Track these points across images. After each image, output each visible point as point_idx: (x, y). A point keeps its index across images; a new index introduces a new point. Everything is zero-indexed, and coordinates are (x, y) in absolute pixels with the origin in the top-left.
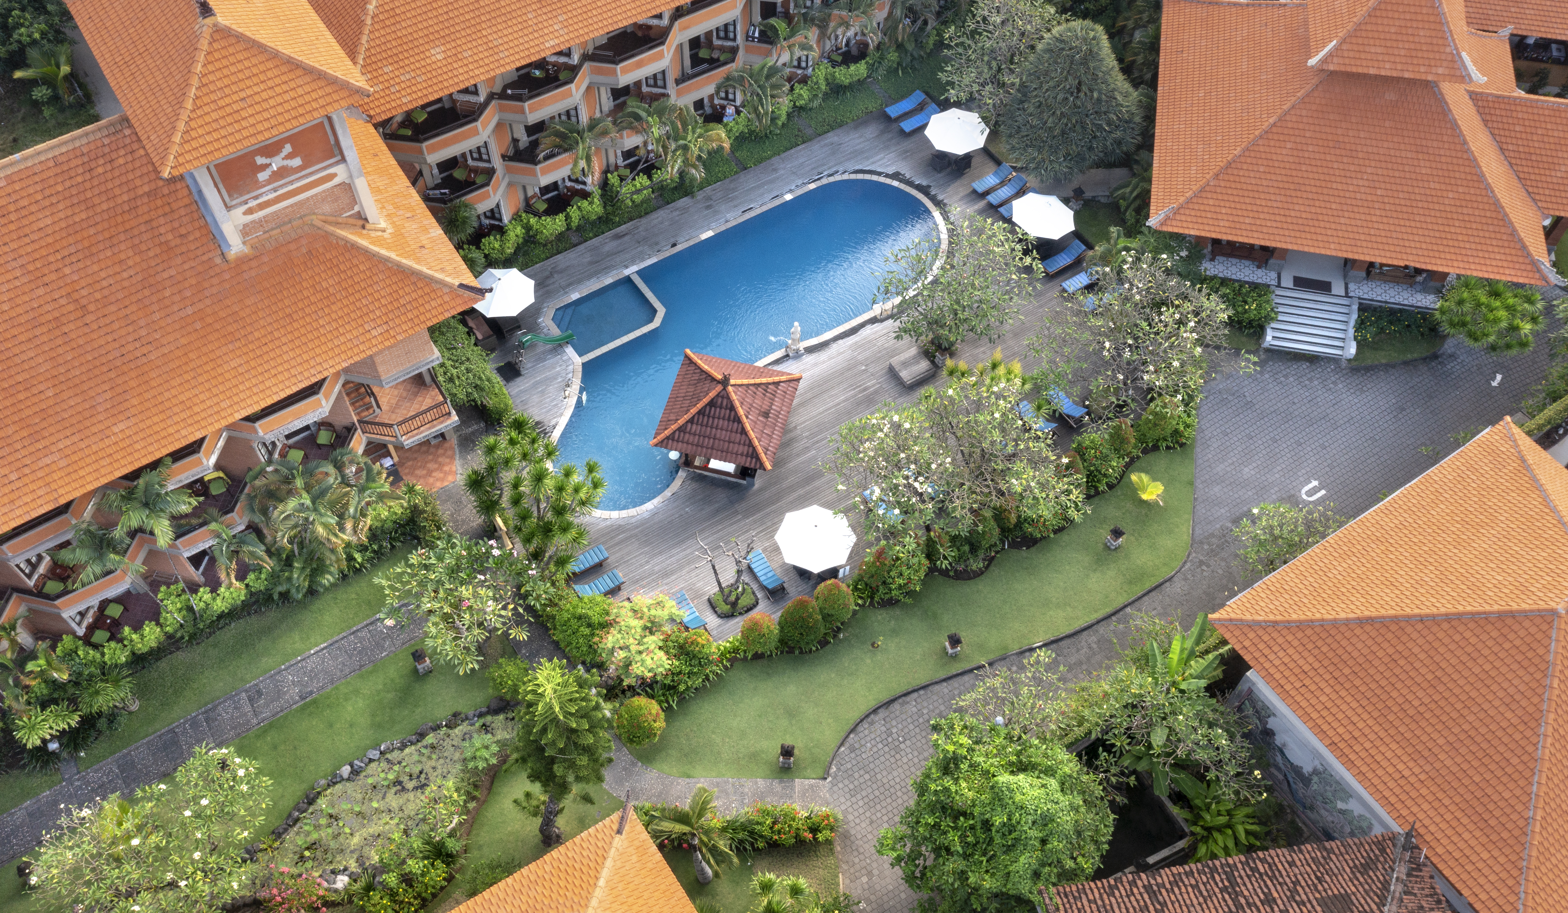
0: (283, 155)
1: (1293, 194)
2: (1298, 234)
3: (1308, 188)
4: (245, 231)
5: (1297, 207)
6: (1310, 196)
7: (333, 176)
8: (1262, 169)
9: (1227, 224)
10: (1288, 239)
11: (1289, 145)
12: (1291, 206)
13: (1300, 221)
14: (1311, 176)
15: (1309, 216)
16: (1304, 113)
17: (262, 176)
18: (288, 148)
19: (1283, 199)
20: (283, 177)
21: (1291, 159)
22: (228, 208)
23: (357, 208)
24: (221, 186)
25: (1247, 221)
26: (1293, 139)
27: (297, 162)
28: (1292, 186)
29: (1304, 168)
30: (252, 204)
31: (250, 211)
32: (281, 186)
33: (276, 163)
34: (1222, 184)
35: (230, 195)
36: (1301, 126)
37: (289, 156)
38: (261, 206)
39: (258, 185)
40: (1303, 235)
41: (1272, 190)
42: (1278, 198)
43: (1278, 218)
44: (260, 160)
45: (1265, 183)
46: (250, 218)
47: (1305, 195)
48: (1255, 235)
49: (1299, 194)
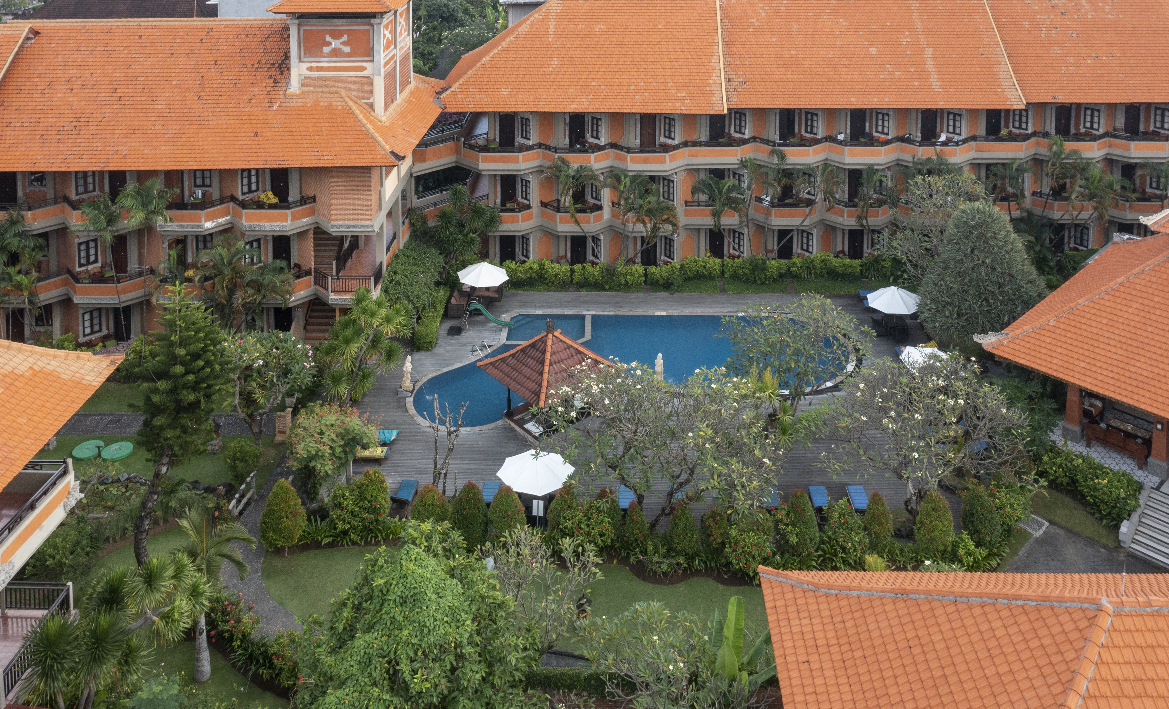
0: (341, 40)
1: (1136, 351)
2: (1136, 390)
3: (1153, 349)
4: (305, 81)
5: (1138, 364)
6: (1154, 357)
7: (363, 69)
8: (1105, 321)
9: (1061, 363)
10: (1124, 393)
11: (1135, 305)
12: (1132, 362)
13: (1140, 378)
14: (1157, 338)
15: (1151, 375)
16: (1154, 279)
17: (326, 50)
18: (345, 38)
19: (1125, 354)
20: (337, 56)
21: (1137, 319)
22: (300, 61)
23: (371, 101)
24: (302, 45)
25: (1082, 365)
26: (1140, 300)
27: (347, 49)
28: (1135, 344)
29: (1150, 329)
30: (314, 64)
31: (310, 69)
32: (334, 62)
33: (335, 44)
34: (1062, 326)
35: (305, 54)
36: (1150, 291)
37: (344, 43)
38: (319, 69)
39: (321, 54)
40: (1141, 392)
41: (1113, 343)
42: (1120, 352)
43: (1116, 370)
44: (328, 38)
45: (1106, 334)
46: (309, 73)
47: (1148, 355)
48: (1089, 380)
49: (1142, 352)
